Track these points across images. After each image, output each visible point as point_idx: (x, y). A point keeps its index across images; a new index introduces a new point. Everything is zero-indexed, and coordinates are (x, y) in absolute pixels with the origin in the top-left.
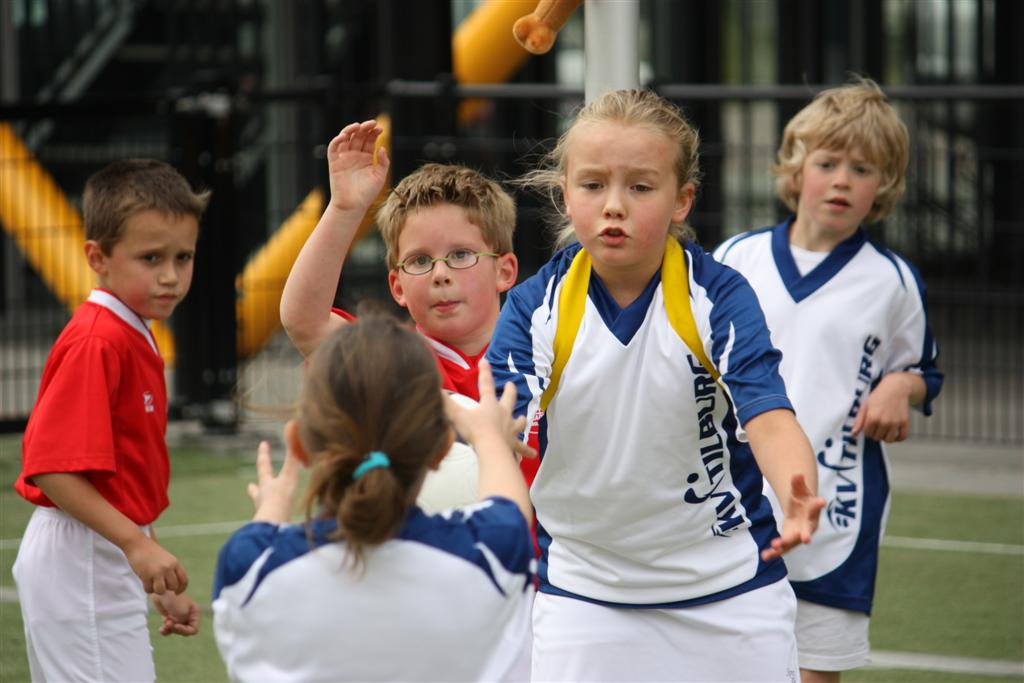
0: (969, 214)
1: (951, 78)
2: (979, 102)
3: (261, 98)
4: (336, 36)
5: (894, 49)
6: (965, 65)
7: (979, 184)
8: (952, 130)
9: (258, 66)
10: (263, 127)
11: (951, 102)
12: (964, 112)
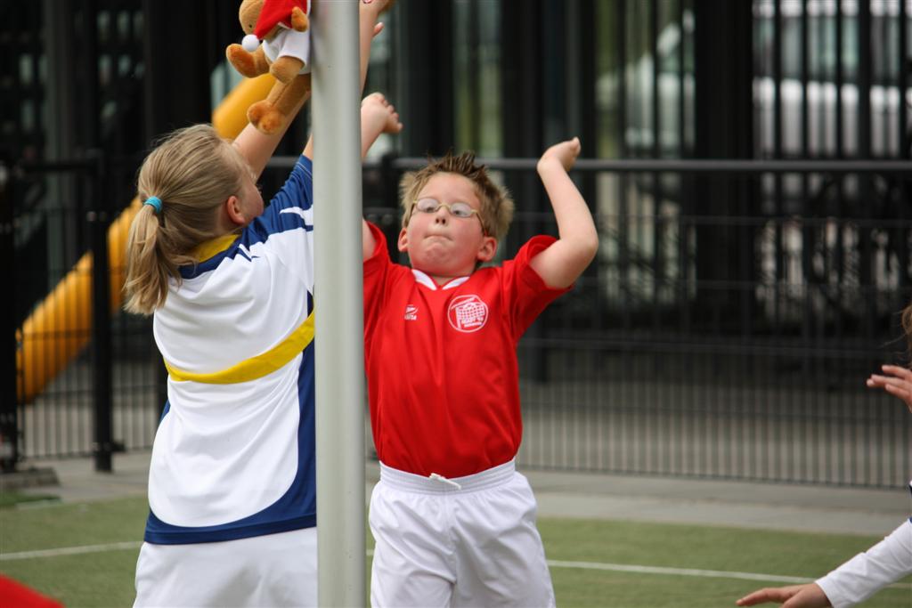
0: (672, 270)
1: (656, 150)
2: (682, 173)
3: (40, 169)
4: (109, 110)
5: (607, 122)
6: (669, 138)
7: (682, 244)
8: (659, 195)
9: (38, 138)
10: (43, 193)
11: (657, 173)
12: (670, 181)
